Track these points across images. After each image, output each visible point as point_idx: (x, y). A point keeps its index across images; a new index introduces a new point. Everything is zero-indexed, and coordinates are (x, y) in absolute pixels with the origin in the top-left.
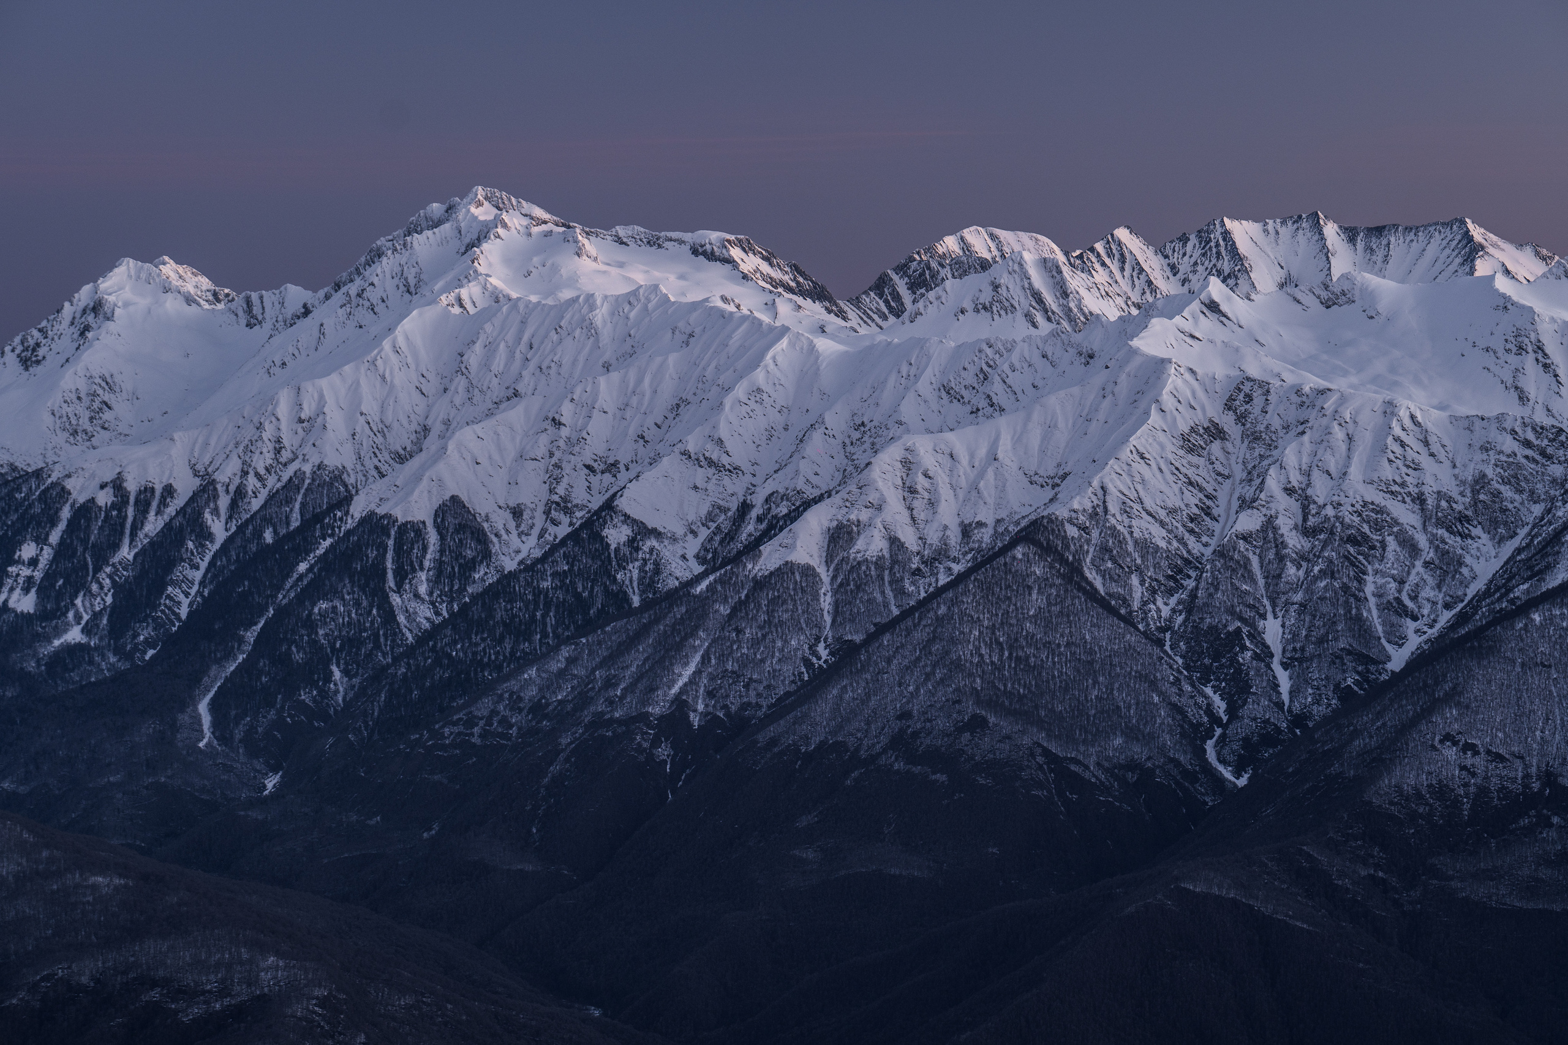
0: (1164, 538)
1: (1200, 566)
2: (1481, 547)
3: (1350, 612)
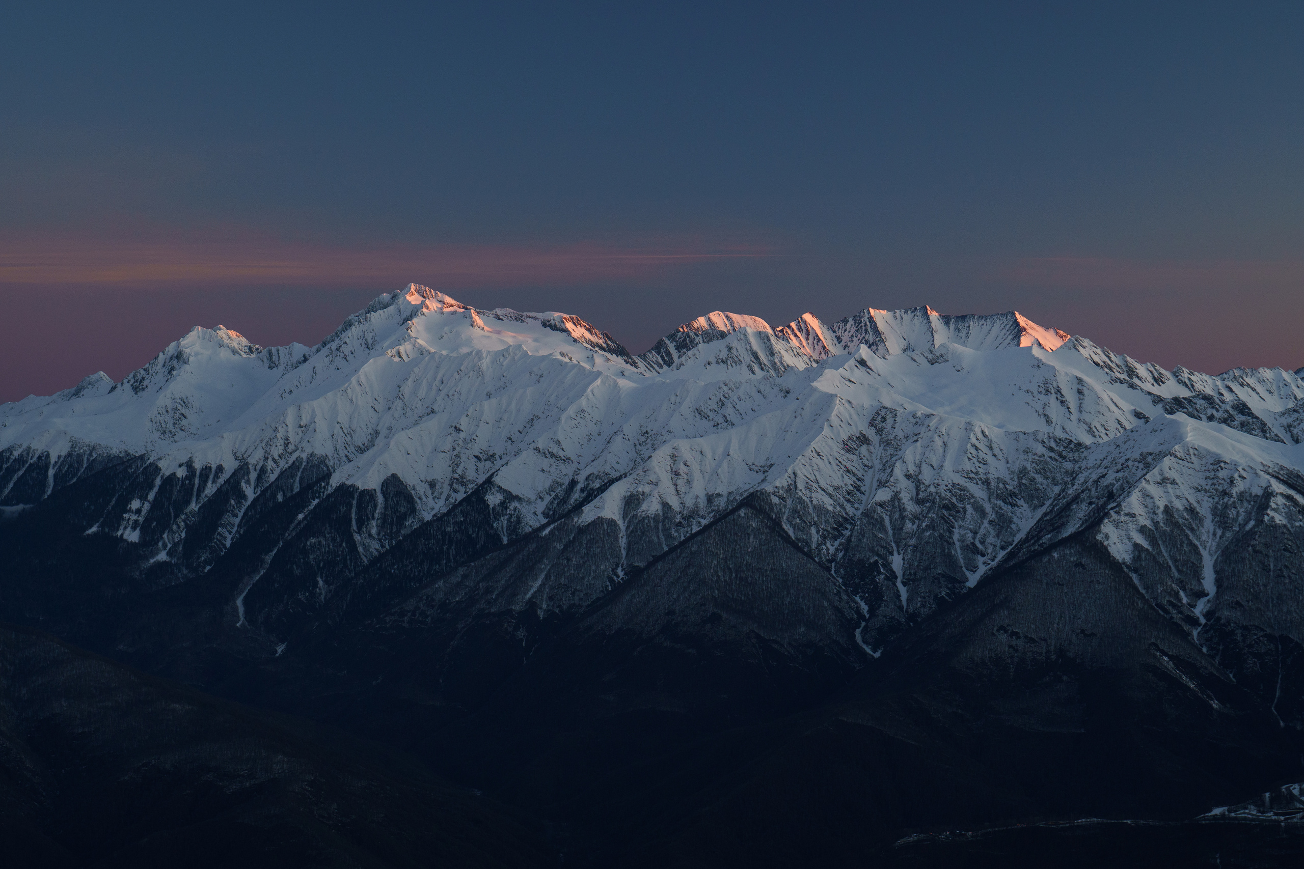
0: (831, 505)
1: (853, 522)
2: (1023, 512)
3: (944, 551)
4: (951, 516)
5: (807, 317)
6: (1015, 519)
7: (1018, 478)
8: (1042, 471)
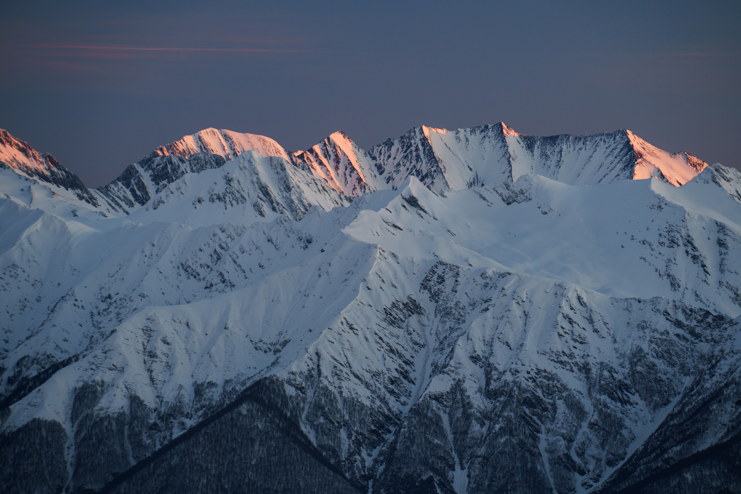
0: (368, 397)
1: (399, 422)
2: (639, 411)
3: (526, 465)
4: (536, 415)
5: (337, 138)
6: (627, 423)
7: (631, 363)
8: (666, 355)
